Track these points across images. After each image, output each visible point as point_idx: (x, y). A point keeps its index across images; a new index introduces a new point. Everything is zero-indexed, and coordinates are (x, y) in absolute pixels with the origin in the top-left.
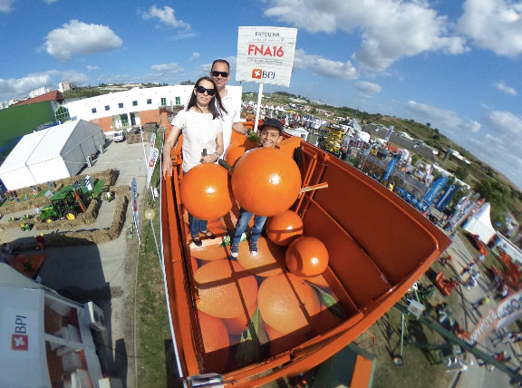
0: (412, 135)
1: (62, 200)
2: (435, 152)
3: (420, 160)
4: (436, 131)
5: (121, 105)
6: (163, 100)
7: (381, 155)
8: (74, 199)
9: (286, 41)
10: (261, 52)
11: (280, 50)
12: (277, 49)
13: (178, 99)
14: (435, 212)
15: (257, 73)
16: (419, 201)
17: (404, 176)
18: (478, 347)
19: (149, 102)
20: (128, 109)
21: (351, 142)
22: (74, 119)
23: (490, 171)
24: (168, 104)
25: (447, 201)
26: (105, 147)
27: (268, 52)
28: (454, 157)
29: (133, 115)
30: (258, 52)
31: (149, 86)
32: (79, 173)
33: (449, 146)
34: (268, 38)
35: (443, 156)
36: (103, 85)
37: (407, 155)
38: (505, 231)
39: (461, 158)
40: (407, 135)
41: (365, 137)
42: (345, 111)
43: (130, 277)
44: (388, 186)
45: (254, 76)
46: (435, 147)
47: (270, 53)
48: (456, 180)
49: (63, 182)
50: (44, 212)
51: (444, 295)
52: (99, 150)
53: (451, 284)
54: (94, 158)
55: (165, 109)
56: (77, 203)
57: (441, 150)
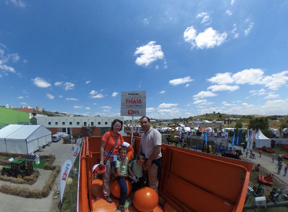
0: (209, 120)
1: (17, 164)
2: (222, 122)
3: (218, 129)
4: (219, 113)
6: (85, 123)
7: (199, 134)
10: (131, 102)
11: (140, 100)
13: (92, 123)
14: (237, 148)
15: (131, 112)
16: (227, 147)
19: (78, 123)
20: (67, 126)
22: (39, 124)
24: (87, 125)
25: (240, 141)
27: (135, 102)
28: (232, 120)
29: (68, 129)
33: (228, 117)
34: (134, 96)
35: (227, 123)
36: (57, 113)
37: (211, 130)
39: (235, 119)
40: (207, 121)
41: (188, 129)
42: (175, 120)
45: (129, 113)
48: (239, 129)
49: (22, 156)
50: (4, 169)
51: (270, 185)
52: (47, 143)
53: (269, 177)
54: (44, 147)
55: (85, 128)
56: (27, 170)
57: (225, 121)
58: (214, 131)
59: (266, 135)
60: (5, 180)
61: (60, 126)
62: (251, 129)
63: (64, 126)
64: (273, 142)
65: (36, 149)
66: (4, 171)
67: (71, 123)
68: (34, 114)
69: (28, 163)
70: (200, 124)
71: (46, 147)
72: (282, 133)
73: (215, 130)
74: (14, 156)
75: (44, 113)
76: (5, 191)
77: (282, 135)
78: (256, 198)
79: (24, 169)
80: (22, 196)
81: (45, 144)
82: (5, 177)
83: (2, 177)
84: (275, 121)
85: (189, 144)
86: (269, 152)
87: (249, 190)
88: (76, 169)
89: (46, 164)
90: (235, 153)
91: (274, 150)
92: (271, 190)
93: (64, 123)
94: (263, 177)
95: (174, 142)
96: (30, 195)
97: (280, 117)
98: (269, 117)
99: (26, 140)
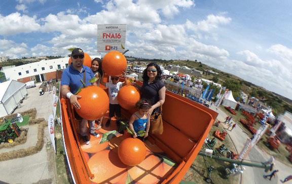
0: (189, 67)
1: (4, 131)
3: (195, 79)
4: (200, 63)
5: (35, 70)
6: (59, 66)
7: (176, 80)
8: (11, 129)
9: (121, 30)
10: (109, 37)
11: (119, 35)
12: (118, 35)
13: (67, 65)
15: (108, 48)
16: (198, 99)
17: (189, 88)
18: (244, 161)
19: (51, 67)
20: (40, 72)
22: (9, 80)
23: (228, 75)
24: (62, 68)
25: (212, 95)
26: (27, 95)
27: (113, 36)
28: (211, 73)
29: (42, 75)
30: (108, 37)
31: (51, 58)
32: (13, 112)
33: (207, 69)
34: (112, 29)
35: (205, 74)
36: (25, 58)
37: (189, 77)
38: (242, 101)
39: (214, 72)
40: (187, 68)
41: (167, 72)
43: (52, 173)
44: (182, 95)
45: (106, 49)
46: (201, 70)
47: (114, 37)
48: (214, 83)
51: (222, 140)
52: (24, 97)
53: (223, 134)
54: (22, 102)
55: (60, 71)
56: (14, 132)
57: (204, 71)
58: (191, 79)
59: (235, 97)
61: (32, 74)
62: (225, 88)
63: (36, 73)
64: (238, 106)
65: (14, 107)
67: (43, 69)
69: (13, 126)
70: (180, 68)
71: (23, 101)
72: (249, 100)
73: (193, 79)
75: (10, 62)
76: (4, 158)
77: (248, 102)
79: (11, 132)
81: (21, 99)
84: (248, 87)
86: (232, 113)
89: (31, 118)
91: (236, 112)
92: (221, 145)
94: (219, 133)
97: (253, 85)
98: (245, 81)
99: (1, 102)
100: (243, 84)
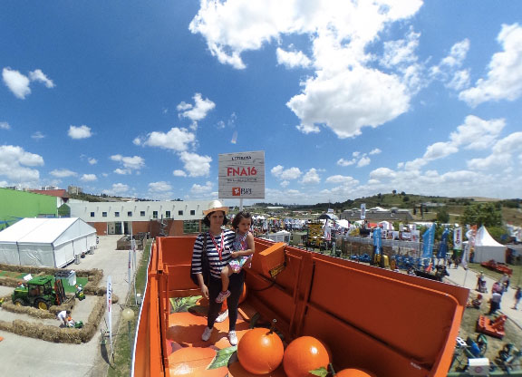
0: (385, 207)
2: (410, 211)
3: (401, 224)
4: (403, 194)
7: (364, 233)
9: (257, 162)
11: (253, 170)
13: (168, 213)
14: (440, 262)
15: (236, 191)
16: (418, 260)
19: (143, 213)
20: (123, 218)
21: (332, 231)
22: (74, 216)
23: (466, 202)
24: (159, 217)
27: (244, 172)
28: (430, 208)
29: (126, 223)
32: (65, 267)
33: (420, 201)
35: (419, 212)
38: (513, 240)
39: (435, 205)
40: (380, 209)
41: (343, 223)
45: (234, 193)
46: (407, 208)
47: (246, 173)
48: (442, 225)
49: (47, 271)
50: (16, 292)
51: (499, 338)
52: (89, 249)
53: (499, 321)
54: (83, 256)
55: (156, 221)
56: (54, 295)
57: (415, 208)
58: (393, 228)
59: (496, 238)
60: (19, 312)
61: (111, 218)
62: (468, 226)
63: (118, 219)
64: (509, 252)
65: (70, 260)
66: (17, 297)
67: (130, 214)
68: (65, 200)
69: (56, 283)
70: (368, 213)
71: (86, 256)
73: (397, 229)
74: (33, 271)
75: (82, 196)
76: (19, 330)
78: (471, 360)
79: (50, 293)
80: (47, 339)
81: (85, 251)
82: (19, 307)
83: (13, 306)
84: (514, 209)
85: (345, 252)
87: (458, 344)
88: (139, 295)
89: (89, 284)
90: (434, 272)
91: (510, 267)
93: (117, 214)
94: (487, 320)
95: (317, 247)
96: (60, 338)
98: (504, 201)
99: (52, 244)
100: (502, 208)
